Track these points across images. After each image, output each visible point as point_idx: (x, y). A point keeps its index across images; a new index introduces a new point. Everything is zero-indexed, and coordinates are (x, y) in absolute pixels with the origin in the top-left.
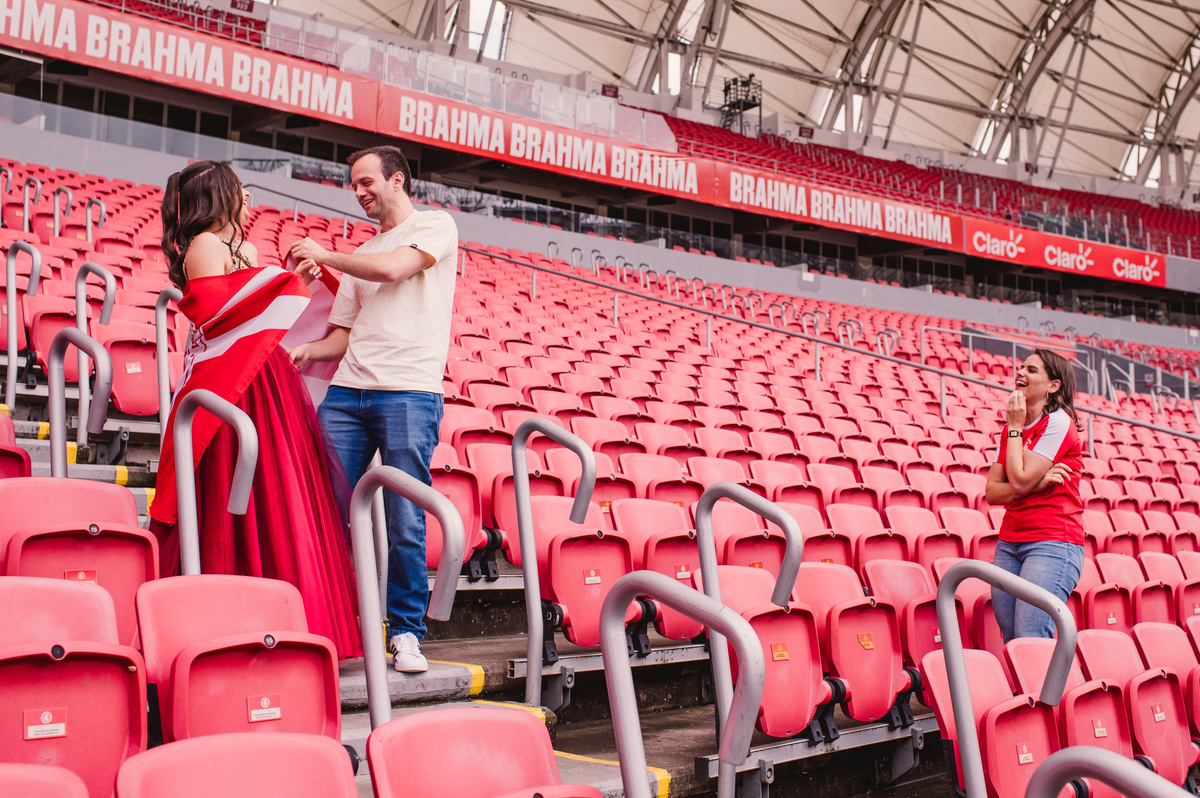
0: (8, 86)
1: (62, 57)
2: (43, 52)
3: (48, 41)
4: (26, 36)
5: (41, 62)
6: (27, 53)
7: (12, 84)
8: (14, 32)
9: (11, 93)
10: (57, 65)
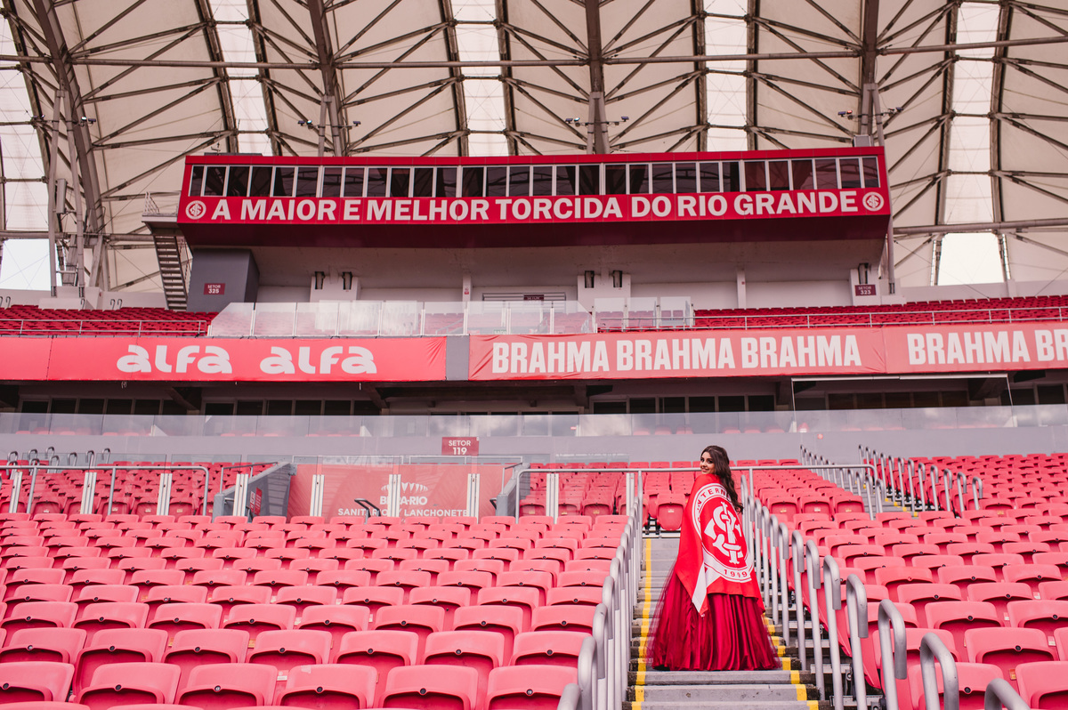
0: (995, 400)
1: (1020, 368)
2: (1005, 369)
3: (1007, 359)
4: (990, 360)
5: (1006, 376)
6: (993, 372)
7: (997, 397)
8: (980, 360)
9: (998, 405)
10: (1019, 375)
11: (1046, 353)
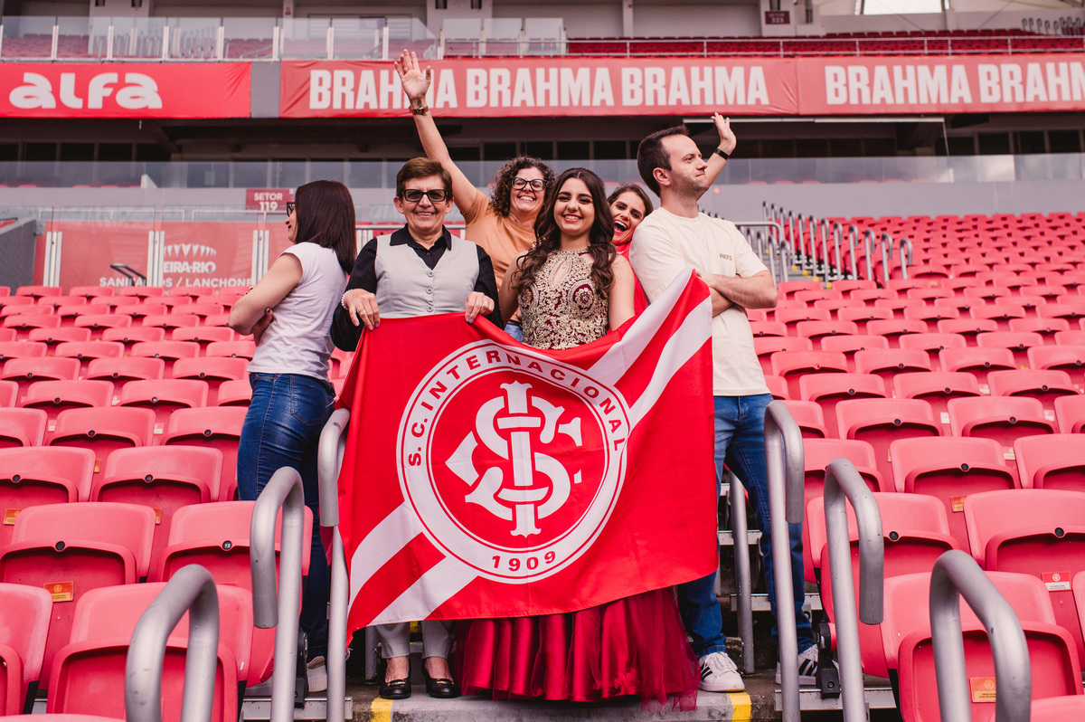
1: (960, 110)
2: (942, 111)
3: (944, 100)
4: (924, 100)
5: (941, 120)
6: (927, 115)
8: (912, 100)
10: (959, 119)
11: (990, 93)
